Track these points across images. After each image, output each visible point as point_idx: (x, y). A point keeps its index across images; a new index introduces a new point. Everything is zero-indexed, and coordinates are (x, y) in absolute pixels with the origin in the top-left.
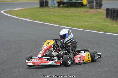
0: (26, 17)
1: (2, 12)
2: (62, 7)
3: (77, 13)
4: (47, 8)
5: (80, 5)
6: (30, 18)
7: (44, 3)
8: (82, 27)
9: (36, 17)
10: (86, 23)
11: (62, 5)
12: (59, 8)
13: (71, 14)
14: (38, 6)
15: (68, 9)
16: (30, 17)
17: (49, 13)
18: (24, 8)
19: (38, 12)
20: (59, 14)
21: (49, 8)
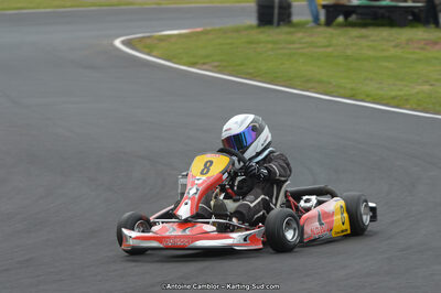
0: (204, 64)
1: (118, 43)
2: (341, 25)
3: (395, 46)
4: (285, 29)
5: (410, 18)
6: (216, 67)
7: (276, 11)
8: (407, 100)
9: (242, 65)
10: (426, 88)
11: (341, 19)
12: (330, 30)
13: (371, 53)
14: (253, 21)
15: (364, 31)
16: (216, 64)
17: (292, 46)
18: (199, 30)
19: (251, 43)
20: (330, 49)
21: (292, 30)
